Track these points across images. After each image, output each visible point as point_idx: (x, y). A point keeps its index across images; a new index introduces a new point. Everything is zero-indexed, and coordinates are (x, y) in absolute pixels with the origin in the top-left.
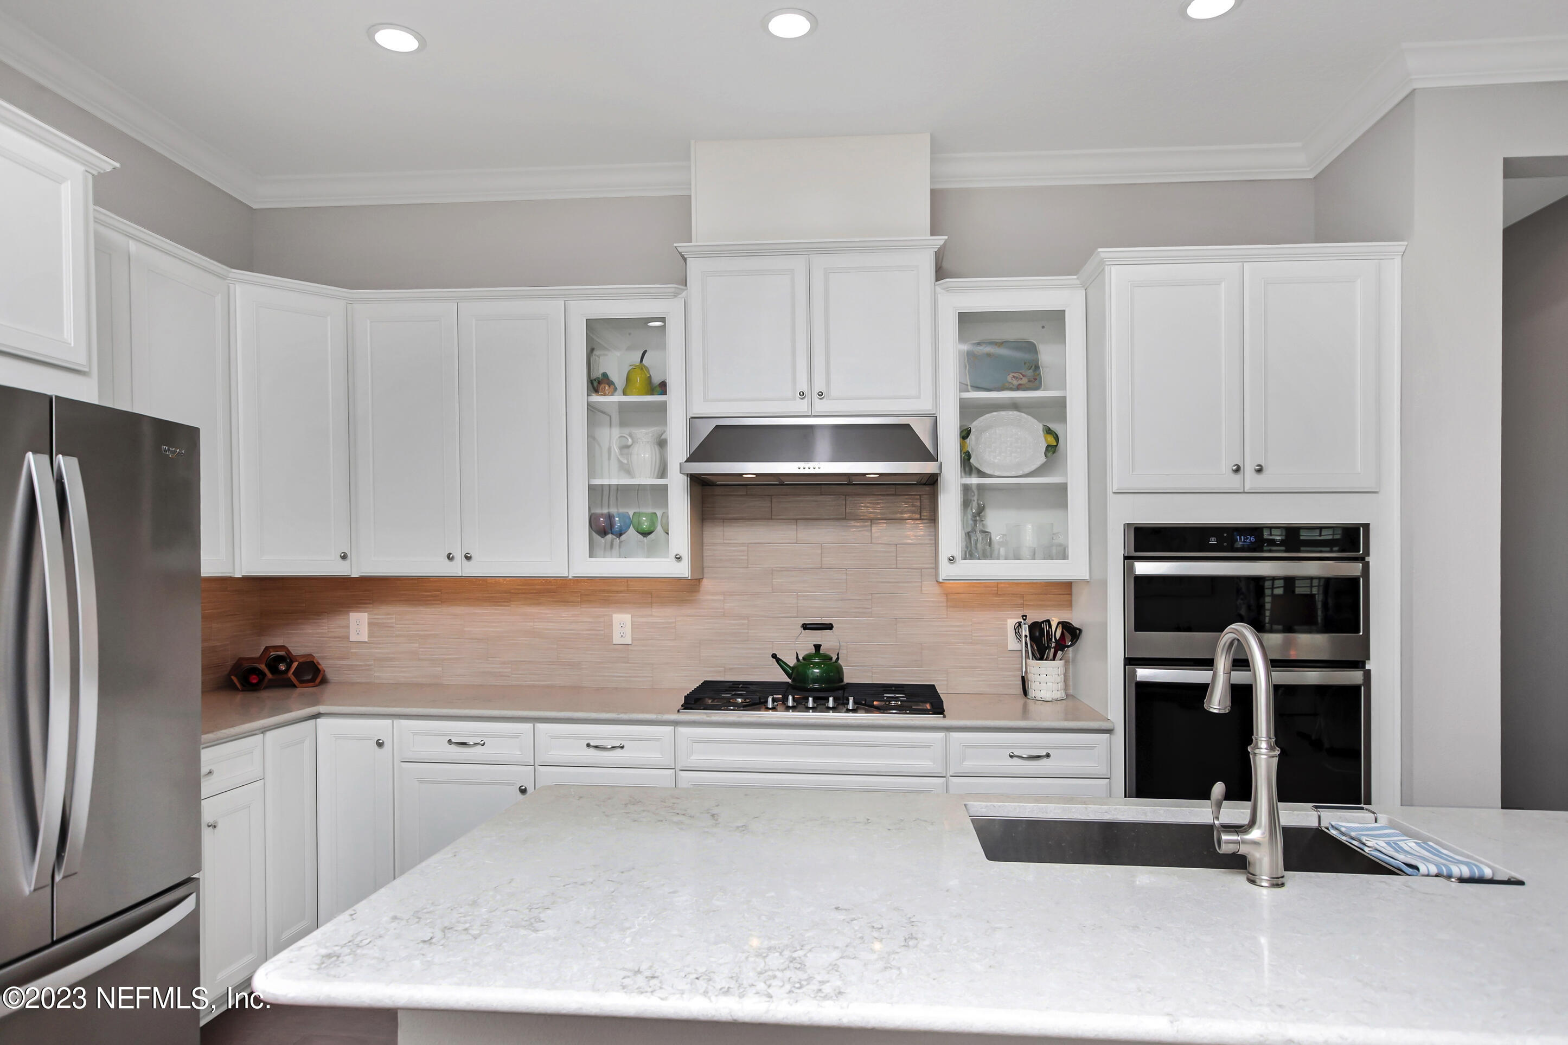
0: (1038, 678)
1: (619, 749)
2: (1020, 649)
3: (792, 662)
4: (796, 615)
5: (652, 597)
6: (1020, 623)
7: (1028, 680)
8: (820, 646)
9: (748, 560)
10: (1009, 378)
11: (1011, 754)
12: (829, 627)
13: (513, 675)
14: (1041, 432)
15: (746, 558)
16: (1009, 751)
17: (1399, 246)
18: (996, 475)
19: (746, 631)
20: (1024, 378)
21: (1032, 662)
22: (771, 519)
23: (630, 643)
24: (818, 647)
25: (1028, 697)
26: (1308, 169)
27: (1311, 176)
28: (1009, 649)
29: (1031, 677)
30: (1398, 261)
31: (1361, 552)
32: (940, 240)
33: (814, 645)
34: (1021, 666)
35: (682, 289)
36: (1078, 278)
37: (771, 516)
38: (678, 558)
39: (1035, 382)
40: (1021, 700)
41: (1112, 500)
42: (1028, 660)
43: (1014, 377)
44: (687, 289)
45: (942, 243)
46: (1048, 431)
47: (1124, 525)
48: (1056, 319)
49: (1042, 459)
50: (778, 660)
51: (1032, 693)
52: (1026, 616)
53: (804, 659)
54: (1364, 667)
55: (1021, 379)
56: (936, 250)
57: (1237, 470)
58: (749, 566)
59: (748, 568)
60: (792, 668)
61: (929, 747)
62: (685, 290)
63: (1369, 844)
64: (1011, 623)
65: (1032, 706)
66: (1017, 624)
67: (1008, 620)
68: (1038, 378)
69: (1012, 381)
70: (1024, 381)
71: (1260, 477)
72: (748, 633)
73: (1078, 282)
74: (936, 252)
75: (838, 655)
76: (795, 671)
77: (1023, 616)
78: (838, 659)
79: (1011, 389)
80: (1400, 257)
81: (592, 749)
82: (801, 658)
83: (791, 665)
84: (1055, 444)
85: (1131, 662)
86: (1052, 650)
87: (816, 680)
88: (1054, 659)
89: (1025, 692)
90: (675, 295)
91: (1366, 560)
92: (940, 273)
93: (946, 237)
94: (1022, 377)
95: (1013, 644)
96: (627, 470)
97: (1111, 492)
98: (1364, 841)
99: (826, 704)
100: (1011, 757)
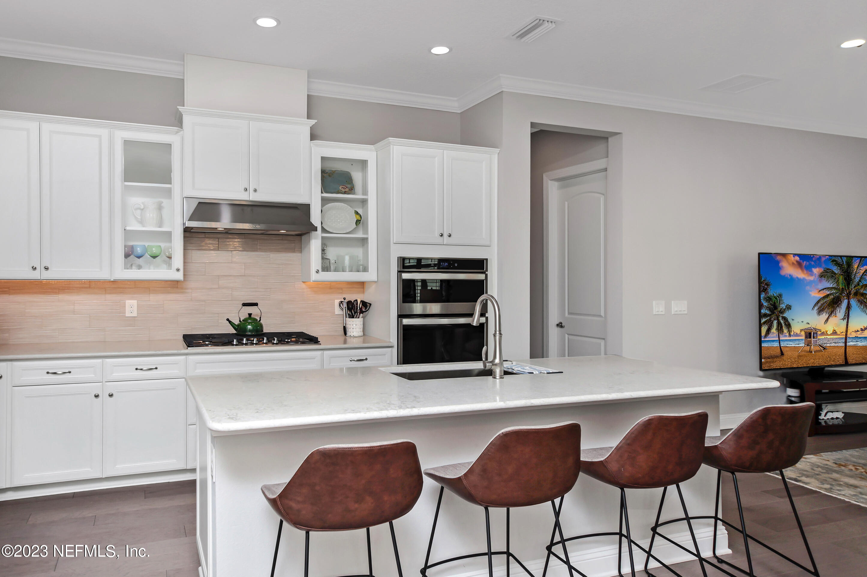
0: (352, 327)
1: (155, 370)
2: (343, 314)
3: (237, 322)
4: (231, 299)
5: (150, 291)
6: (341, 302)
7: (347, 328)
8: (251, 314)
9: (205, 271)
10: (340, 188)
11: (351, 360)
12: (256, 304)
13: (60, 337)
14: (354, 214)
15: (204, 270)
16: (350, 359)
17: (497, 150)
18: (334, 232)
19: (204, 308)
20: (347, 188)
21: (348, 319)
22: (218, 250)
23: (136, 316)
24: (250, 315)
25: (347, 336)
26: (459, 109)
27: (459, 112)
28: (336, 314)
29: (348, 326)
30: (496, 156)
31: (485, 270)
32: (313, 122)
33: (248, 314)
34: (343, 321)
35: (180, 130)
36: (373, 147)
37: (218, 249)
38: (178, 270)
39: (351, 190)
40: (343, 337)
41: (393, 247)
42: (346, 318)
43: (342, 187)
44: (183, 130)
45: (314, 123)
46: (357, 213)
47: (398, 257)
48: (363, 163)
49: (355, 226)
50: (230, 322)
51: (348, 334)
52: (345, 298)
53: (243, 320)
54: (485, 316)
55: (346, 189)
56: (311, 126)
57: (442, 235)
58: (206, 274)
59: (205, 275)
60: (238, 325)
61: (314, 358)
62: (182, 131)
63: (515, 369)
64: (337, 302)
65: (349, 340)
66: (340, 302)
67: (335, 300)
68: (353, 189)
69: (341, 189)
70: (347, 190)
71: (450, 238)
72: (205, 309)
73: (374, 148)
74: (311, 127)
75: (260, 318)
76: (239, 327)
77: (344, 298)
78: (260, 320)
79: (342, 193)
80: (497, 154)
81: (138, 371)
82: (241, 320)
83: (236, 324)
84: (360, 219)
85: (401, 316)
86: (358, 313)
87: (250, 331)
88: (359, 318)
89: (345, 333)
90: (177, 133)
91: (486, 273)
92: (313, 137)
93: (316, 121)
94: (346, 188)
95: (338, 311)
96: (141, 222)
97: (393, 243)
98: (514, 368)
99: (263, 341)
100: (351, 361)
